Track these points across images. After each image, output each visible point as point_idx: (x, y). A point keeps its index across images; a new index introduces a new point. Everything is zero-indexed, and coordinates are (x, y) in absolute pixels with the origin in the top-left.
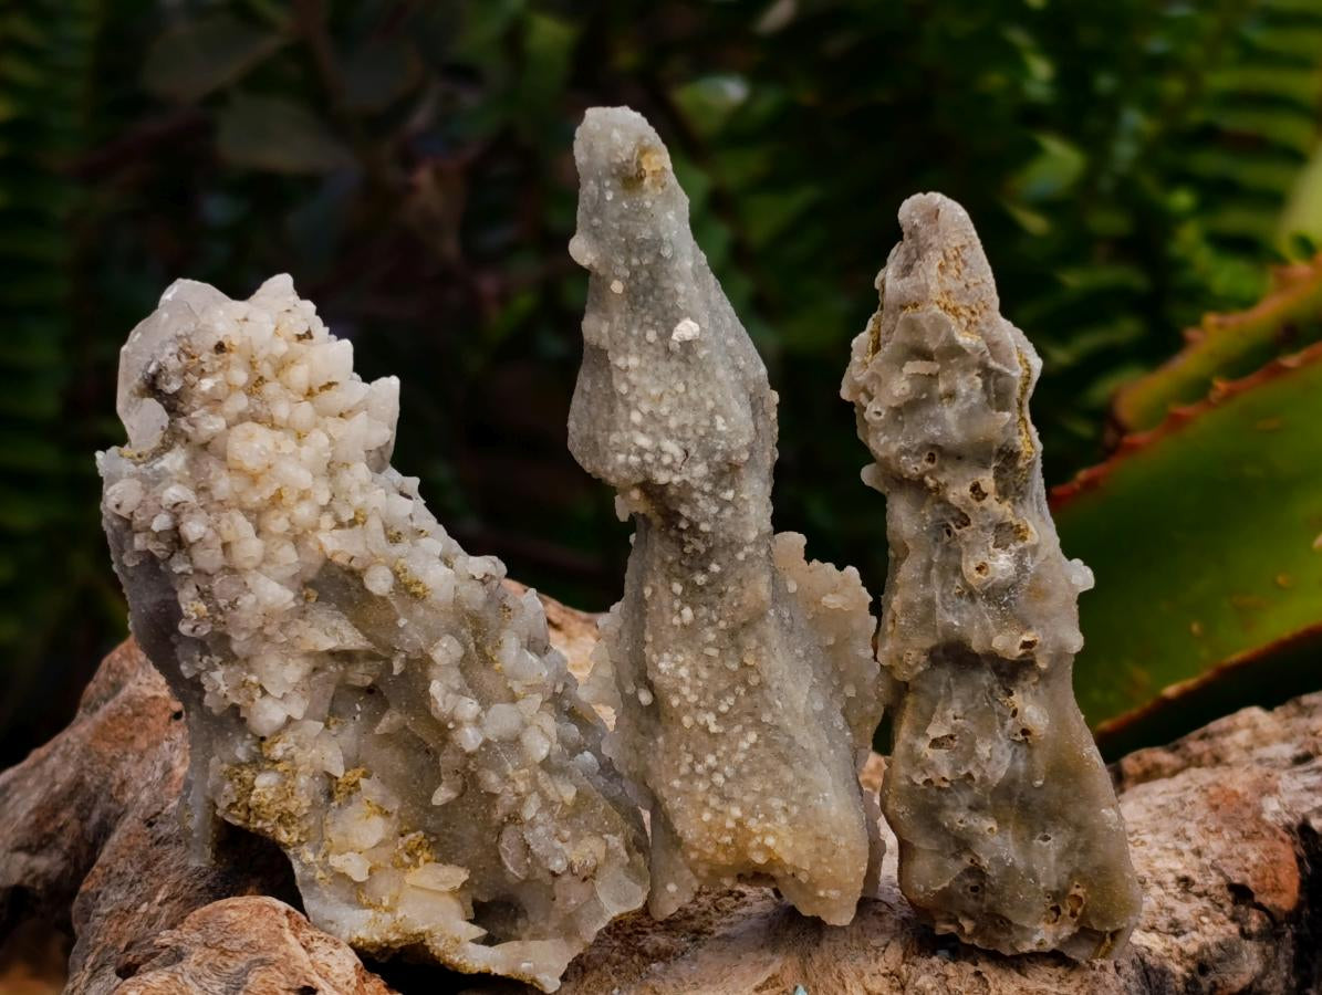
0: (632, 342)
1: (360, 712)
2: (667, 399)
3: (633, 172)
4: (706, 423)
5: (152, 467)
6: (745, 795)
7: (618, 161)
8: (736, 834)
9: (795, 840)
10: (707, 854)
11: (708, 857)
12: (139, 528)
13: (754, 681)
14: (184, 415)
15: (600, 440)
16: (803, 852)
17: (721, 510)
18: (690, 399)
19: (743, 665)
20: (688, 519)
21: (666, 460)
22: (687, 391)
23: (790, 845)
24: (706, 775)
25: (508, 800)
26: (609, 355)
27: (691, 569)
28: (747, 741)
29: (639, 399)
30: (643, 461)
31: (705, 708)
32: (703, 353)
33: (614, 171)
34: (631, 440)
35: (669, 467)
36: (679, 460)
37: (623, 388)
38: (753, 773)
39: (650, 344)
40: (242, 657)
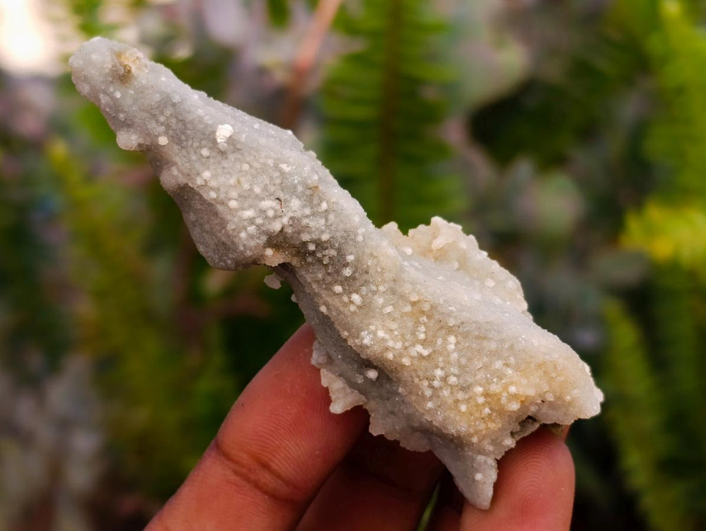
0: (197, 166)
2: (242, 180)
3: (122, 72)
4: (277, 174)
6: (476, 375)
7: (107, 71)
8: (489, 403)
9: (527, 378)
10: (481, 430)
11: (484, 432)
13: (426, 307)
15: (224, 239)
16: (537, 380)
17: (327, 220)
18: (256, 169)
19: (414, 304)
20: (313, 241)
21: (271, 213)
22: (251, 166)
23: (526, 382)
24: (443, 384)
26: (190, 185)
27: (338, 272)
28: (452, 344)
29: (226, 193)
30: (257, 226)
31: (410, 345)
32: (243, 138)
33: (110, 79)
34: (241, 220)
35: (275, 217)
36: (278, 207)
37: (213, 195)
38: (470, 360)
39: (208, 158)
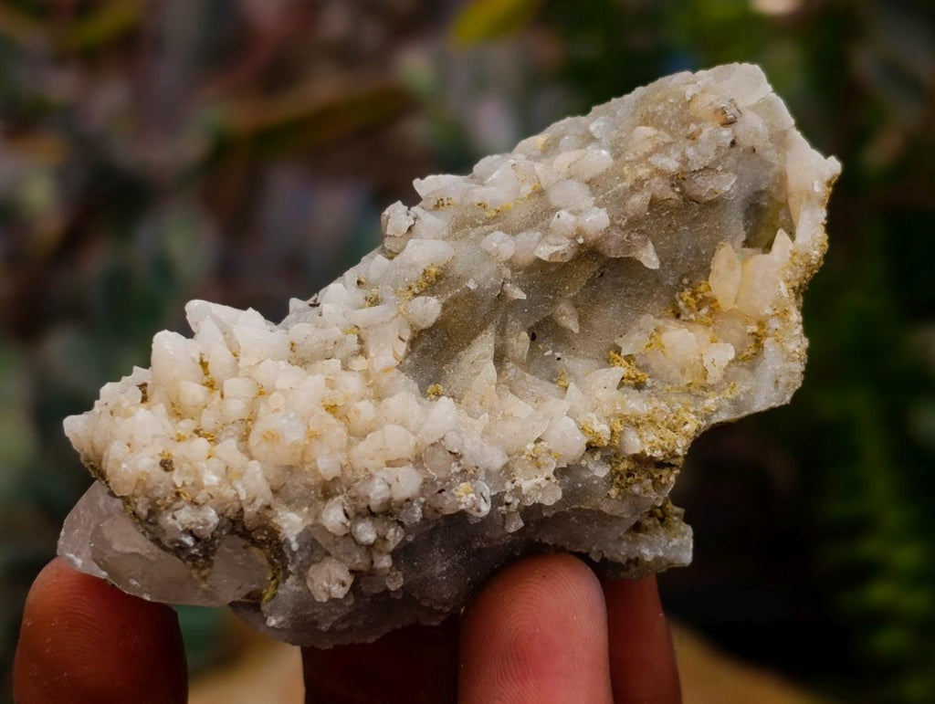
1: (554, 352)
5: (293, 554)
12: (367, 561)
14: (242, 510)
25: (660, 188)
40: (506, 459)
